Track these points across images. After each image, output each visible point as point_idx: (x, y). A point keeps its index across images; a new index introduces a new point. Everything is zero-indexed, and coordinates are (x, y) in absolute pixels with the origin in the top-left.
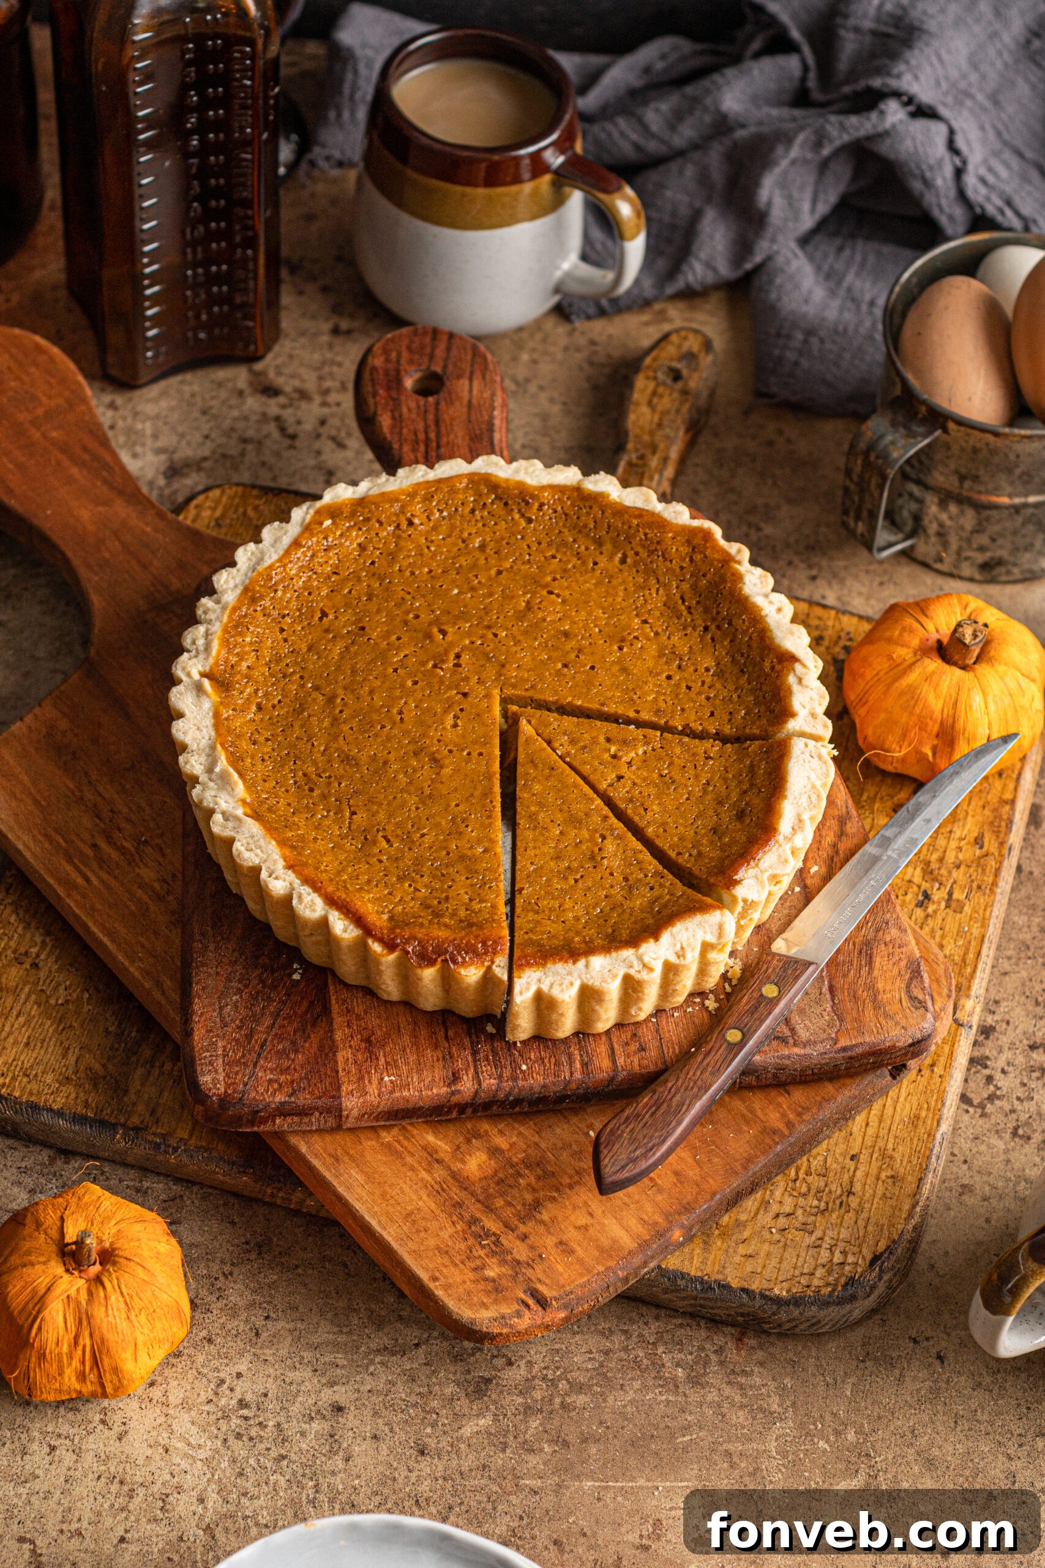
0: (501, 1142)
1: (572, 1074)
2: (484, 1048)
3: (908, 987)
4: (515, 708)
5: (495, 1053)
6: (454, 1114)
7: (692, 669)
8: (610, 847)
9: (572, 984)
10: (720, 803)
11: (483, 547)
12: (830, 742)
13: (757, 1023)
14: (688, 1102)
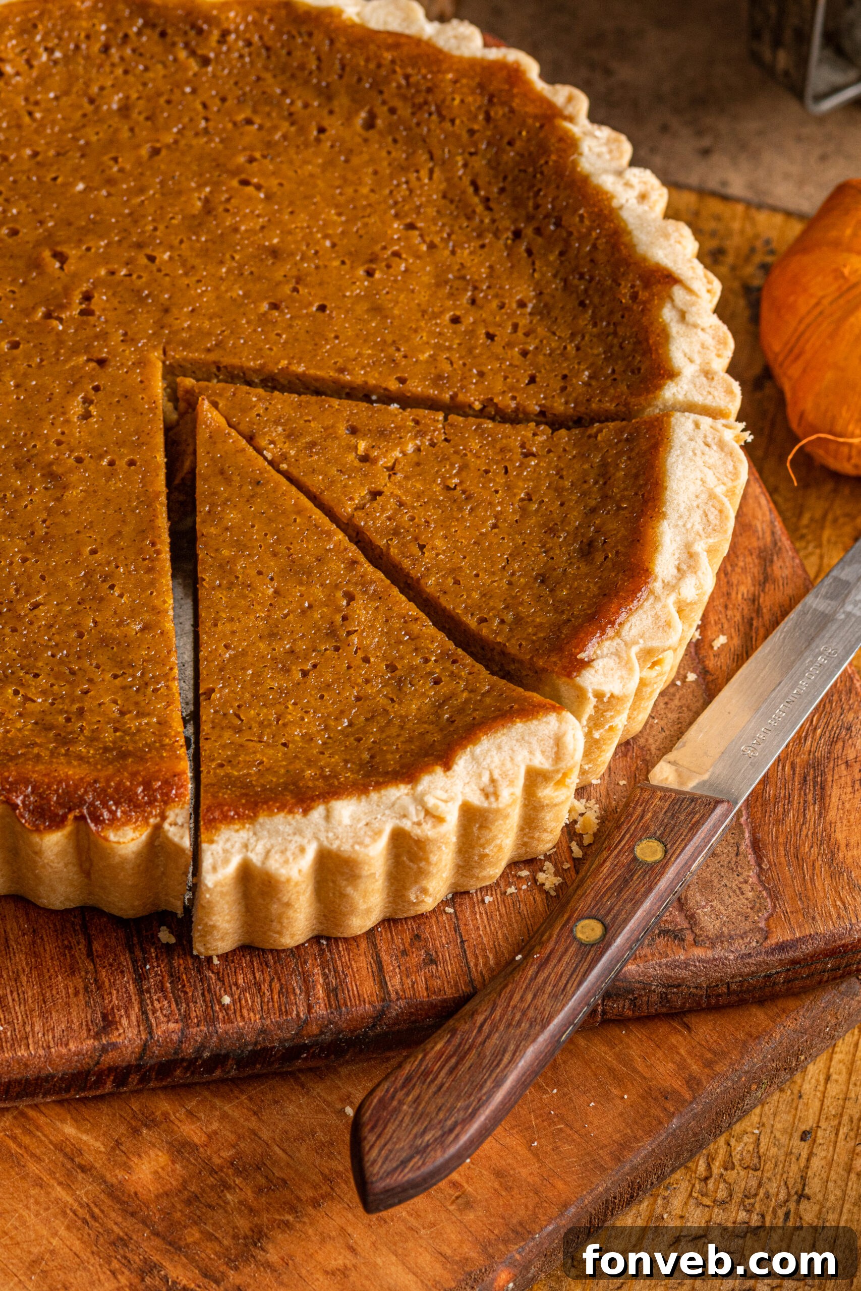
0: (192, 1131)
1: (310, 1007)
2: (156, 970)
4: (189, 382)
5: (175, 978)
6: (109, 1087)
7: (495, 304)
8: (362, 612)
9: (302, 850)
10: (552, 531)
11: (125, 110)
12: (739, 419)
13: (629, 906)
14: (512, 1047)
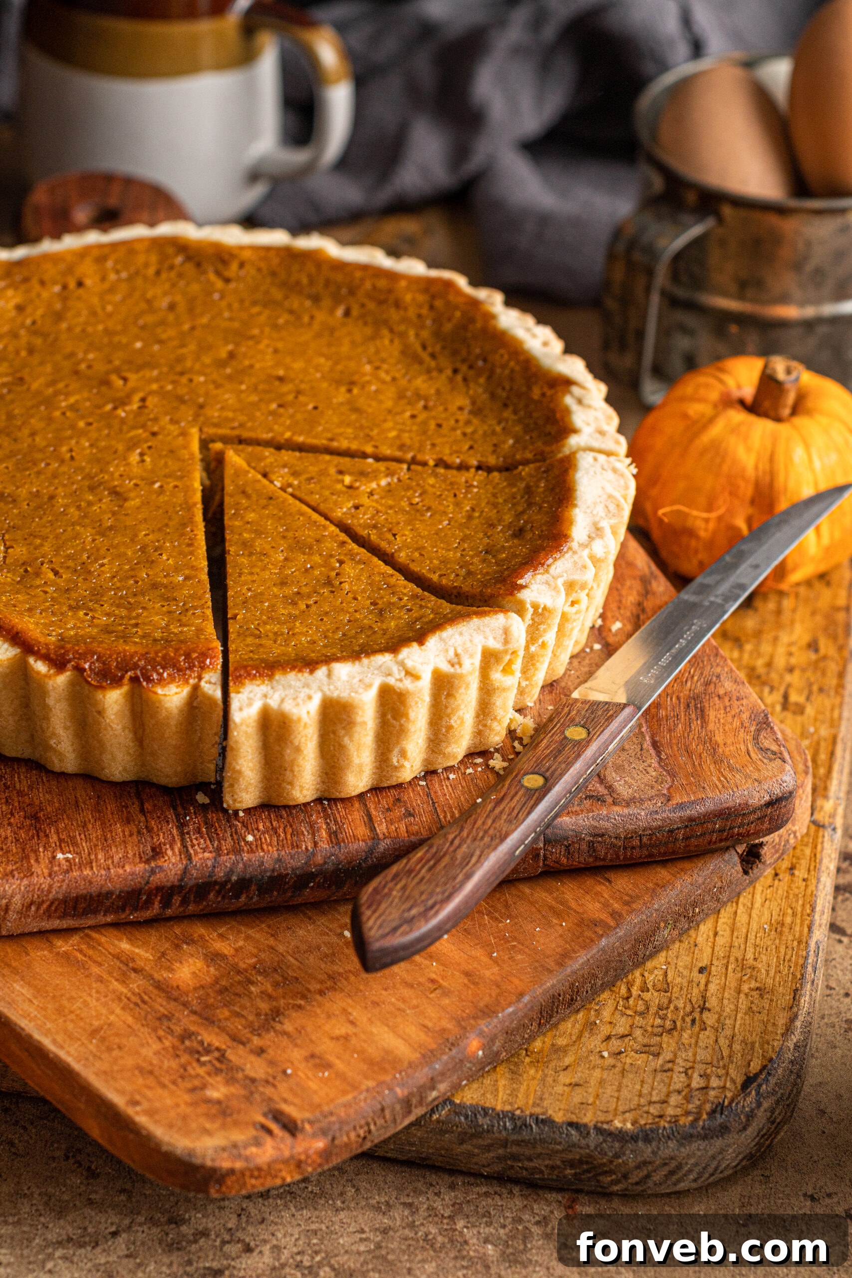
0: (223, 947)
1: (315, 844)
2: (193, 821)
3: (756, 739)
4: (218, 446)
5: (209, 825)
6: (156, 908)
7: (441, 408)
8: (350, 570)
9: (310, 698)
10: (492, 526)
11: (172, 307)
12: (627, 456)
13: (563, 766)
14: (478, 853)
